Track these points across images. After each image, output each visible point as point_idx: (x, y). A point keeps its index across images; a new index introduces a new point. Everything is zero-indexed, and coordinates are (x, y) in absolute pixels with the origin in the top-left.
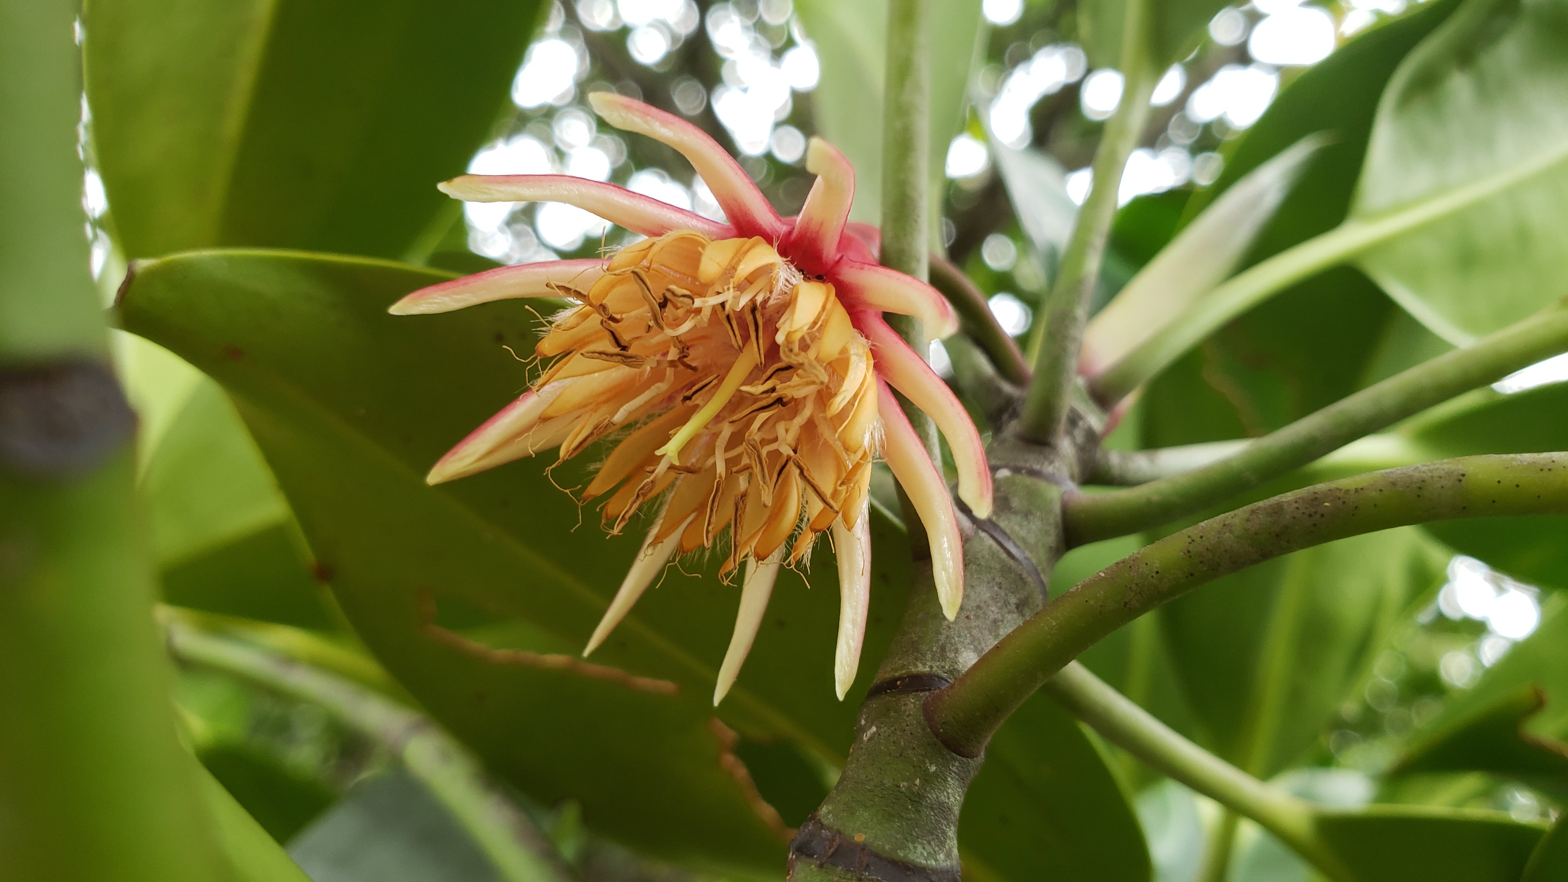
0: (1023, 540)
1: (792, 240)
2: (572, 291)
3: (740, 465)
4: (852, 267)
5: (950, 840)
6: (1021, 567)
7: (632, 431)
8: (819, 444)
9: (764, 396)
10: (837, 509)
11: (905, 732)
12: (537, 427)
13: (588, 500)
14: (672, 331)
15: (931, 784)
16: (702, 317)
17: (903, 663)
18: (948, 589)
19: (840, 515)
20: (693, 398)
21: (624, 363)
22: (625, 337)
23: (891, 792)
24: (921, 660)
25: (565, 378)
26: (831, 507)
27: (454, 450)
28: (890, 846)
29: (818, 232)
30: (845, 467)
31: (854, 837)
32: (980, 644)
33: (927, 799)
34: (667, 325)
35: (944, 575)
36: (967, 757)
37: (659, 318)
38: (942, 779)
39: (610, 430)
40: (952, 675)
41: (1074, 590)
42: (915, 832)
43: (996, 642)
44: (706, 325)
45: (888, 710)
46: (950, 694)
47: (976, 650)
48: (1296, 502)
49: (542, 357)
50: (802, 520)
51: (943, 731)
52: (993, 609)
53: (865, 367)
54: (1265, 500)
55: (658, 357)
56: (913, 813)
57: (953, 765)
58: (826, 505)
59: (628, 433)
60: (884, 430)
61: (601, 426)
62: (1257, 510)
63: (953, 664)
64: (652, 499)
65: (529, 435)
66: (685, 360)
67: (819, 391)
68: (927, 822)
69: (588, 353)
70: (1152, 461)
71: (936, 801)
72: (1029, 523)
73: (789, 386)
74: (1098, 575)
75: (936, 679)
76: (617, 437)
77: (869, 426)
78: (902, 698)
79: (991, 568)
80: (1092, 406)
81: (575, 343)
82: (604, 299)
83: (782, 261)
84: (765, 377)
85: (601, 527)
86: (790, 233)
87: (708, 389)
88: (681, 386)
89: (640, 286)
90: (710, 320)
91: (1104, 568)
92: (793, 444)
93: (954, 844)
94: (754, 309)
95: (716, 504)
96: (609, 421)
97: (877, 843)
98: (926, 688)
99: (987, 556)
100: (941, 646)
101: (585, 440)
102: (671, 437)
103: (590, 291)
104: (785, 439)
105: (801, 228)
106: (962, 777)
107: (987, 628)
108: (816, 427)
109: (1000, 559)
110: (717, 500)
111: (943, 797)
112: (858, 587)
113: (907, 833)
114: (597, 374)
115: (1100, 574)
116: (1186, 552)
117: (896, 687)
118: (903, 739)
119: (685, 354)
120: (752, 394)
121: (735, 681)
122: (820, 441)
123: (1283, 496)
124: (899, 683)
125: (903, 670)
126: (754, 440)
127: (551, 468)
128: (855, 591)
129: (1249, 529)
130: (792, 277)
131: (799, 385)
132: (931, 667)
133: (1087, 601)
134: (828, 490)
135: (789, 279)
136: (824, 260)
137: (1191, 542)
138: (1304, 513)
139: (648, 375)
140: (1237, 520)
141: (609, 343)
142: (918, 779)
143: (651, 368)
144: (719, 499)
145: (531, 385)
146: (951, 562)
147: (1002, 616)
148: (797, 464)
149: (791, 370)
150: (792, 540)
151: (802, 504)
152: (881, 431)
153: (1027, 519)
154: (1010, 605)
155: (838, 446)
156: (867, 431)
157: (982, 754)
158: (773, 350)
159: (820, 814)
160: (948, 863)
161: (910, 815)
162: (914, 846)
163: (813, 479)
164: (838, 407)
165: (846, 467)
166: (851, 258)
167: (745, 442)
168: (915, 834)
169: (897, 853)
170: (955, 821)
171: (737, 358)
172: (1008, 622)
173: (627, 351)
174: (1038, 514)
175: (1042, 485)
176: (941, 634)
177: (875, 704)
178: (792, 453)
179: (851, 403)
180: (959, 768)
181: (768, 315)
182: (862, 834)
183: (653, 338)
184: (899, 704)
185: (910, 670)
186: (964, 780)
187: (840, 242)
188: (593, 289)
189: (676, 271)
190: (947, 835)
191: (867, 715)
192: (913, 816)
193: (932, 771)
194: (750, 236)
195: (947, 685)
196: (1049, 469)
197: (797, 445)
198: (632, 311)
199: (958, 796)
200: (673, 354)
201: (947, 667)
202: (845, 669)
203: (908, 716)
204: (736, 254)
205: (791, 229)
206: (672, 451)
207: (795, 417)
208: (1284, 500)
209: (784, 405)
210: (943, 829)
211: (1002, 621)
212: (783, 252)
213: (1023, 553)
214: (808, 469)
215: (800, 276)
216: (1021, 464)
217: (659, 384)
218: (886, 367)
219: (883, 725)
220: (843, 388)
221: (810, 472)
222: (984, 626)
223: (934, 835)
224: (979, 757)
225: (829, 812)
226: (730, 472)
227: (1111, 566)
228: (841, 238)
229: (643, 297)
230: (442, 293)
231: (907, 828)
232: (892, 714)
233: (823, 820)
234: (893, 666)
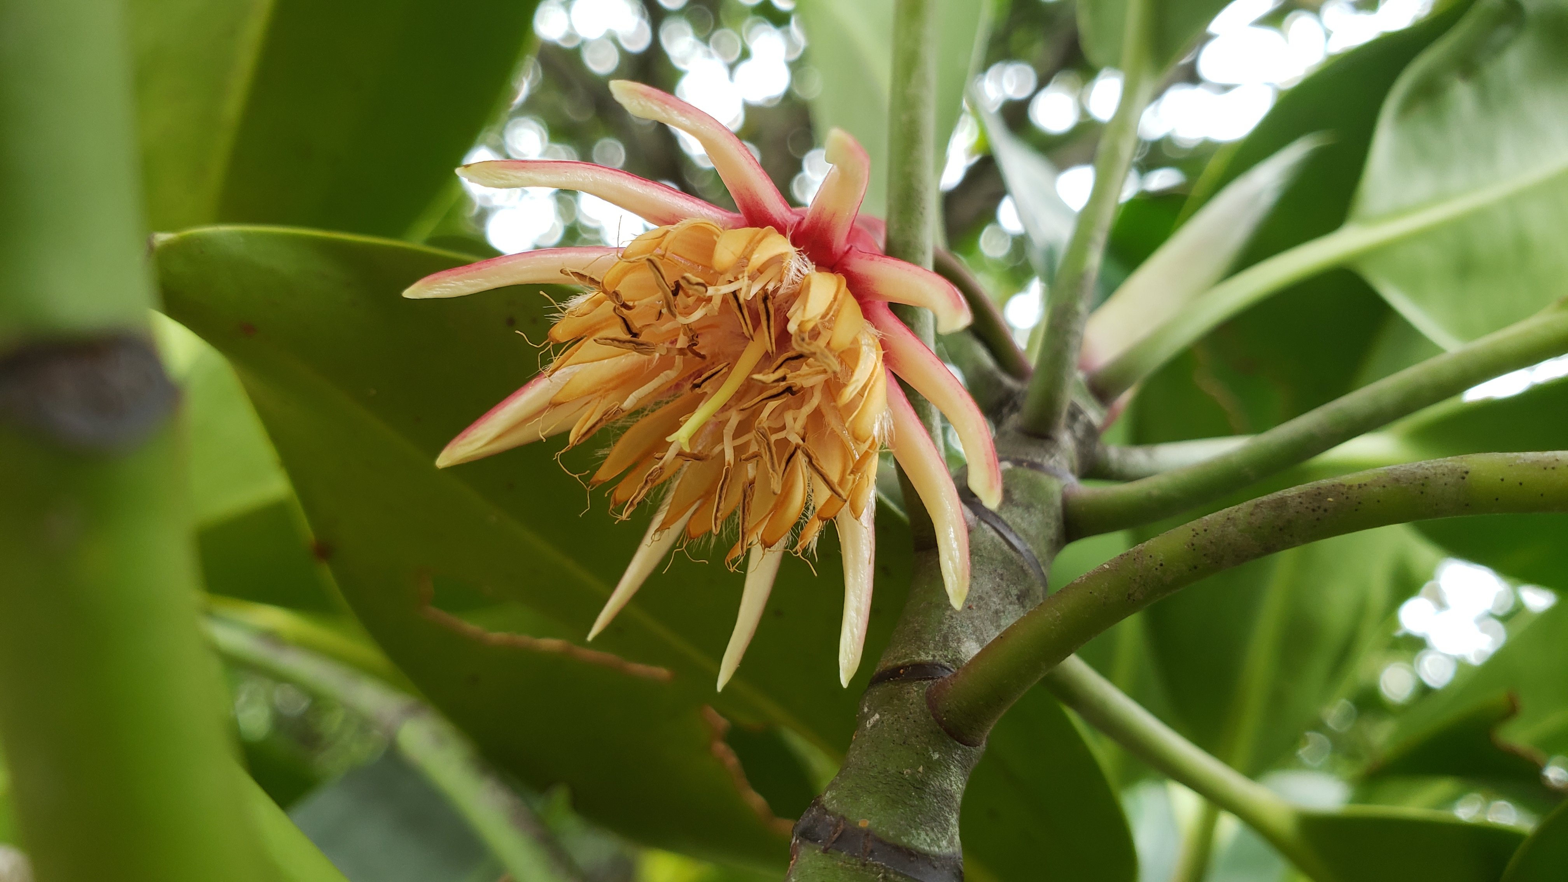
0: (1025, 532)
1: (801, 231)
2: (588, 278)
3: (748, 452)
4: (861, 258)
5: (952, 827)
6: (1022, 559)
7: (639, 418)
8: (826, 433)
9: (776, 384)
10: (845, 497)
11: (908, 720)
12: (547, 412)
13: (597, 485)
14: (683, 318)
15: (935, 772)
16: (713, 306)
17: (905, 652)
18: (955, 578)
19: (848, 503)
20: (703, 386)
21: (636, 350)
22: (637, 325)
23: (895, 778)
24: (924, 649)
25: (576, 364)
26: (840, 496)
27: (463, 434)
28: (895, 833)
29: (829, 223)
30: (851, 456)
31: (858, 823)
32: (982, 634)
33: (930, 786)
34: (679, 313)
35: (950, 565)
36: (969, 746)
37: (673, 306)
38: (946, 767)
39: (619, 417)
40: (956, 664)
41: (1079, 581)
42: (919, 818)
43: (998, 633)
44: (717, 314)
45: (891, 698)
46: (953, 683)
47: (978, 640)
48: (1300, 497)
49: (555, 343)
50: (807, 509)
51: (946, 720)
52: (994, 600)
53: (875, 357)
54: (1269, 495)
55: (667, 345)
56: (917, 800)
57: (956, 754)
58: (834, 494)
59: (635, 420)
60: (893, 420)
61: (610, 412)
62: (1261, 504)
63: (956, 654)
64: (659, 485)
65: (540, 420)
66: (694, 347)
67: (826, 381)
68: (930, 809)
69: (601, 339)
70: (1150, 456)
71: (938, 788)
72: (1030, 515)
73: (800, 375)
74: (1101, 567)
75: (939, 668)
76: (624, 423)
77: (878, 416)
78: (905, 686)
79: (993, 560)
80: (1092, 400)
81: (587, 330)
82: (617, 286)
83: (794, 251)
84: (774, 366)
85: (609, 513)
86: (800, 223)
87: (717, 377)
88: (687, 375)
89: (655, 274)
90: (720, 308)
91: (1108, 560)
92: (802, 432)
93: (956, 831)
94: (765, 299)
95: (724, 491)
96: (618, 407)
97: (881, 829)
98: (930, 676)
99: (989, 547)
100: (944, 636)
101: (594, 426)
102: (681, 424)
103: (604, 277)
104: (793, 428)
105: (812, 218)
106: (965, 765)
107: (989, 618)
108: (823, 416)
109: (1002, 551)
110: (725, 487)
111: (945, 784)
112: (862, 576)
113: (911, 819)
114: (606, 361)
115: (1105, 565)
116: (1190, 544)
117: (900, 675)
118: (907, 726)
119: (695, 342)
120: (763, 383)
121: (738, 667)
122: (827, 430)
123: (1287, 491)
124: (902, 671)
125: (906, 659)
126: (763, 428)
127: (561, 453)
128: (859, 580)
129: (1253, 523)
130: (804, 267)
131: (809, 374)
132: (934, 656)
133: (1091, 593)
134: (835, 478)
135: (801, 269)
136: (834, 250)
137: (1195, 535)
138: (1307, 508)
139: (657, 362)
140: (1240, 514)
141: (621, 330)
142: (921, 766)
143: (660, 355)
144: (728, 486)
145: (543, 370)
146: (957, 552)
147: (1003, 607)
148: (806, 452)
149: (801, 359)
150: (798, 528)
151: (808, 492)
152: (890, 422)
153: (1029, 511)
154: (1011, 596)
155: (846, 435)
156: (876, 420)
157: (984, 742)
158: (783, 338)
159: (824, 800)
160: (951, 849)
161: (913, 802)
162: (917, 832)
163: (822, 468)
164: (850, 396)
165: (853, 457)
166: (860, 249)
167: (755, 430)
168: (918, 820)
169: (901, 839)
170: (957, 808)
171: (745, 347)
172: (1009, 613)
173: (639, 338)
174: (1039, 506)
175: (1043, 478)
176: (944, 624)
177: (878, 691)
178: (801, 442)
179: (861, 394)
180: (962, 757)
181: (777, 304)
182: (865, 820)
183: (662, 326)
184: (902, 692)
185: (913, 659)
186: (966, 768)
187: (850, 233)
188: (607, 277)
189: (687, 260)
190: (950, 822)
191: (870, 702)
192: (917, 803)
193: (936, 758)
194: (763, 227)
195: (950, 674)
196: (1050, 463)
197: (805, 433)
198: (643, 299)
199: (961, 784)
200: (682, 342)
201: (949, 657)
202: (849, 657)
203: (911, 704)
204: (750, 243)
205: (801, 219)
206: (684, 437)
207: (801, 407)
208: (1288, 495)
209: (793, 393)
210: (946, 816)
211: (1004, 612)
212: (794, 243)
213: (1025, 545)
214: (816, 457)
215: (812, 266)
216: (1023, 457)
217: (668, 372)
218: (894, 358)
219: (886, 713)
220: (854, 378)
221: (819, 461)
222: (986, 617)
223: (937, 821)
224: (981, 746)
225: (833, 798)
226: (739, 459)
227: (1115, 558)
228: (851, 228)
229: (658, 284)
230: (455, 277)
231: (911, 815)
232: (896, 701)
233: (827, 806)
234: (896, 654)
